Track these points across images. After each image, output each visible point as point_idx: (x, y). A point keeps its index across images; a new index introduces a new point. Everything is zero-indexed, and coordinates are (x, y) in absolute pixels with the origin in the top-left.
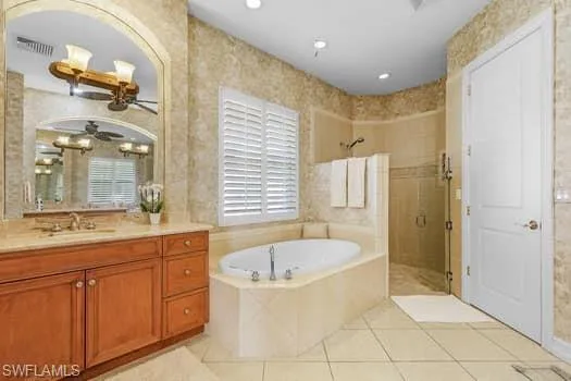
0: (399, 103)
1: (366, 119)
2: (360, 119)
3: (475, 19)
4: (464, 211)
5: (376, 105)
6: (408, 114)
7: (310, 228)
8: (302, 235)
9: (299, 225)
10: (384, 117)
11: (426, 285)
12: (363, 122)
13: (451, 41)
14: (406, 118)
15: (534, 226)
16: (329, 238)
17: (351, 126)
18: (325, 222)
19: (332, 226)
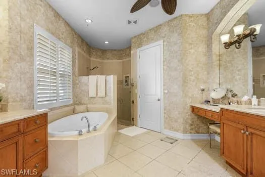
0: (109, 55)
1: (96, 58)
2: (94, 58)
3: (141, 34)
4: (138, 97)
5: (99, 53)
6: (112, 59)
7: (78, 108)
8: (74, 112)
9: (72, 107)
10: (103, 59)
11: (123, 125)
12: (95, 59)
13: (132, 38)
14: (111, 61)
15: (159, 100)
16: (88, 111)
17: (90, 60)
18: (85, 104)
19: (89, 106)
